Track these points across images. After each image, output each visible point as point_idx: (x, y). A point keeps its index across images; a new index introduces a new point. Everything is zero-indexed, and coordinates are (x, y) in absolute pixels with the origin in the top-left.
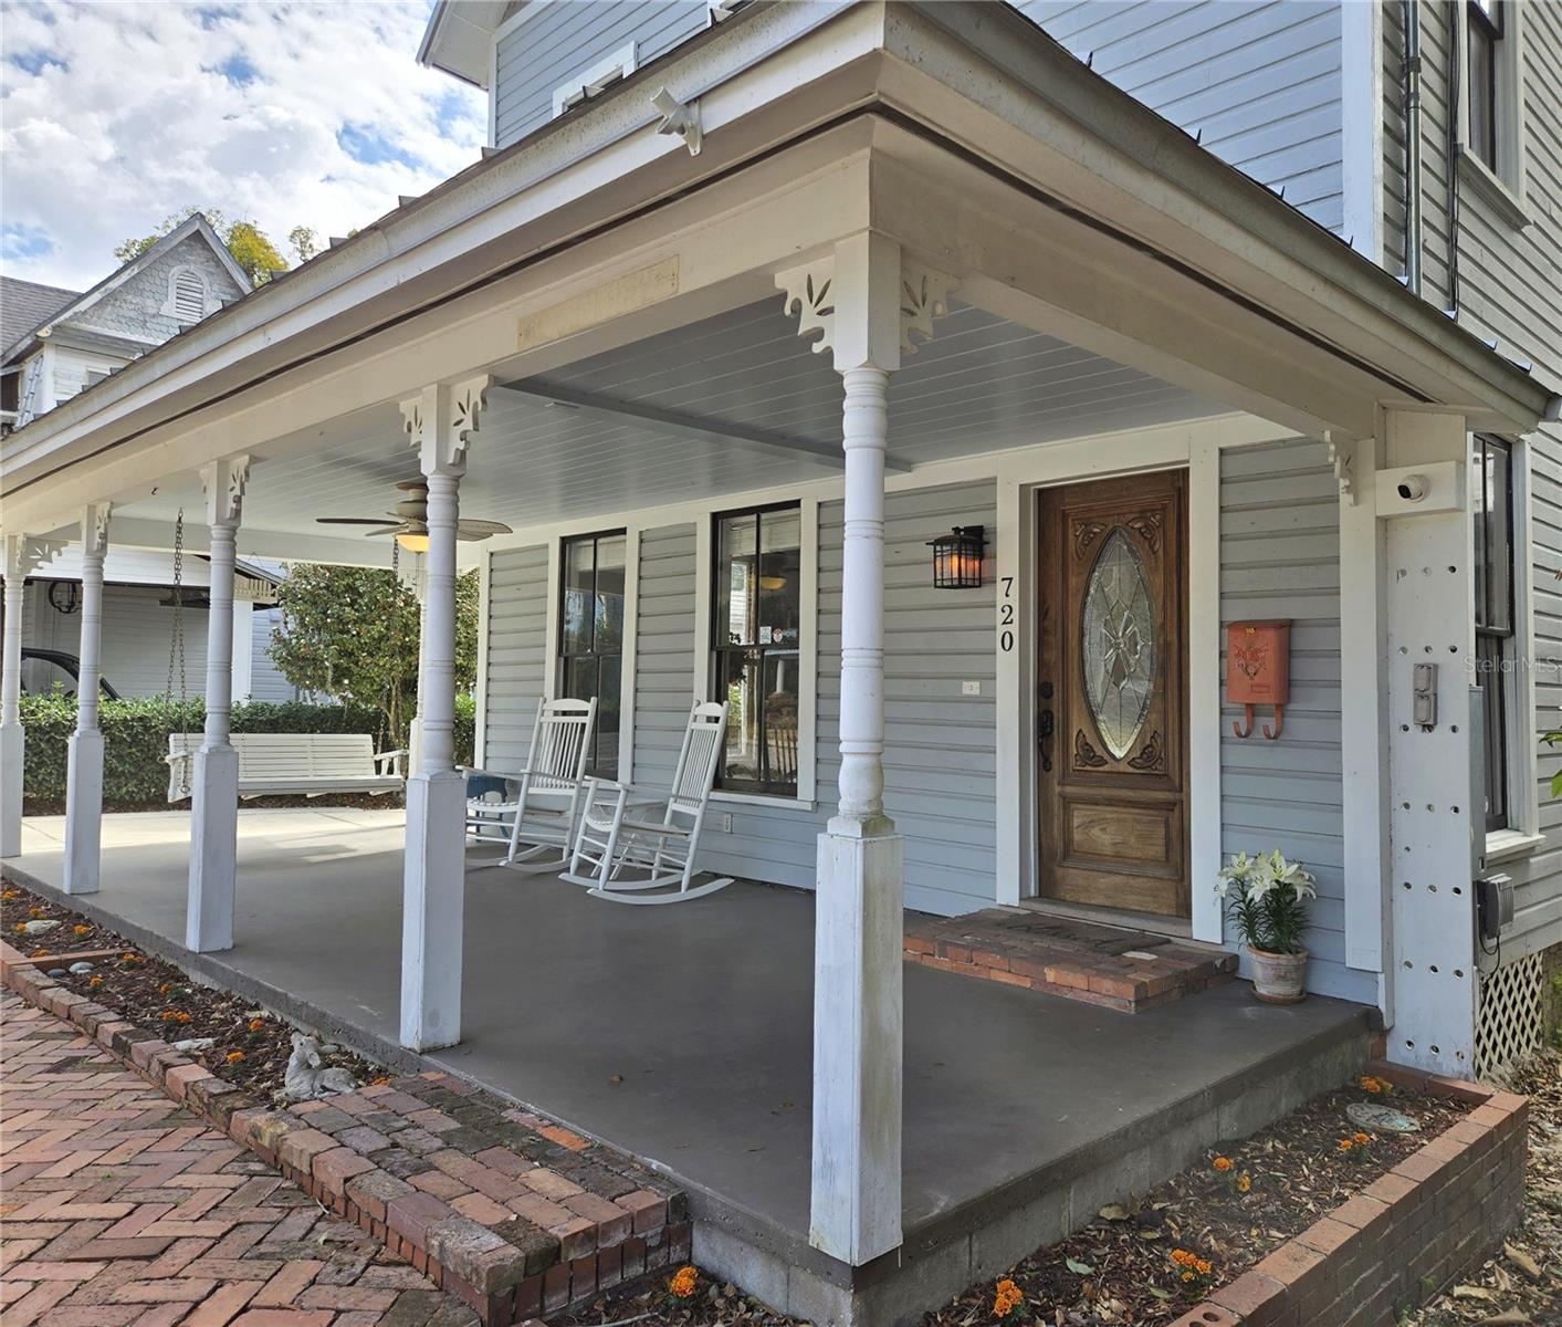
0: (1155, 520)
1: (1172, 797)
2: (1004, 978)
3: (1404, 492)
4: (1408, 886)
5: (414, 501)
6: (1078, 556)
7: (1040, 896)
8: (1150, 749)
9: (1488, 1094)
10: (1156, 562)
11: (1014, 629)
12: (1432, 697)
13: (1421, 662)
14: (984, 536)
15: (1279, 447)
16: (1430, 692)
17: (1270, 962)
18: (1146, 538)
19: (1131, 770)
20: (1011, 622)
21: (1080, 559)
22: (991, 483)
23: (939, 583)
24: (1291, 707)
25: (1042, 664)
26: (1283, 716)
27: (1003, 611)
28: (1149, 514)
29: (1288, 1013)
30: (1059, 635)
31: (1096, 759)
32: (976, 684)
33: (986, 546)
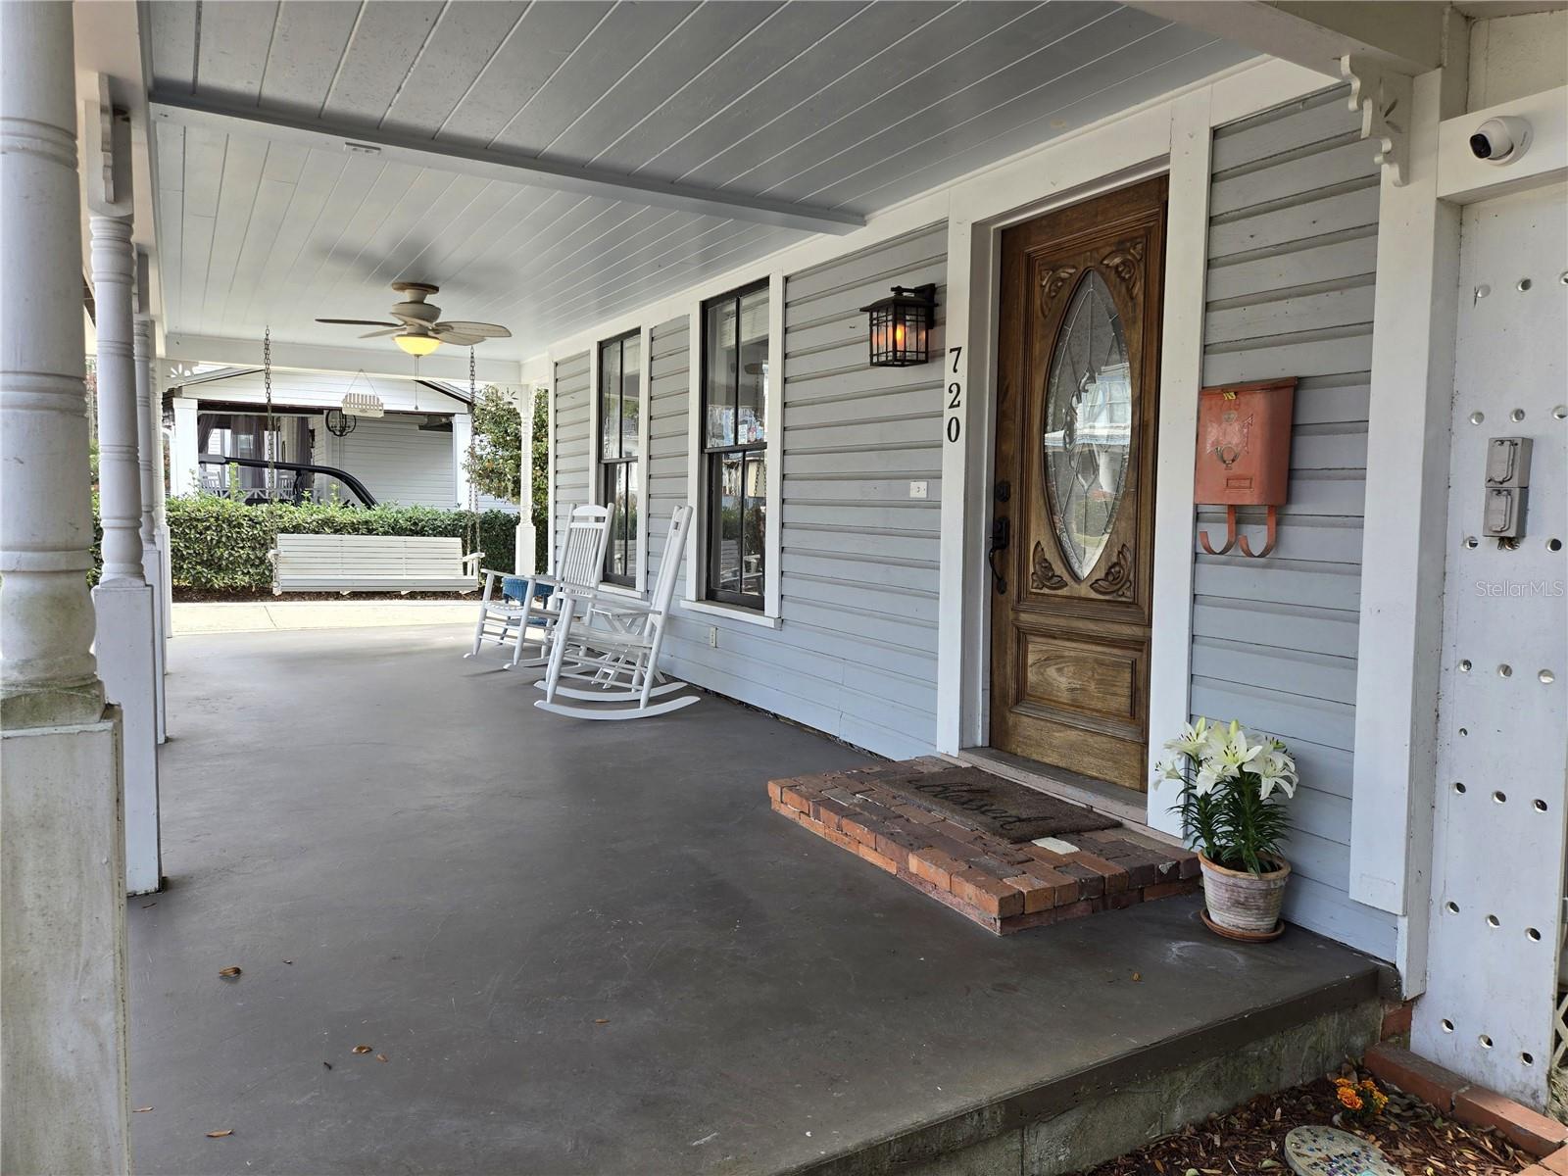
0: (1136, 252)
1: (1141, 634)
2: (871, 857)
3: (1480, 146)
4: (1461, 787)
5: (411, 302)
6: (1043, 313)
7: (990, 746)
8: (1117, 569)
9: (1556, 1140)
10: (1134, 311)
11: (961, 413)
12: (1516, 493)
13: (1506, 434)
14: (936, 297)
15: (1297, 111)
16: (1514, 483)
17: (1224, 880)
18: (1123, 279)
19: (1094, 595)
20: (958, 405)
21: (1045, 316)
22: (941, 226)
23: (875, 360)
24: (1294, 509)
25: (999, 459)
26: (1279, 523)
27: (951, 391)
28: (1128, 244)
29: (1239, 959)
30: (1018, 419)
31: (1056, 579)
32: (923, 485)
33: (938, 308)
